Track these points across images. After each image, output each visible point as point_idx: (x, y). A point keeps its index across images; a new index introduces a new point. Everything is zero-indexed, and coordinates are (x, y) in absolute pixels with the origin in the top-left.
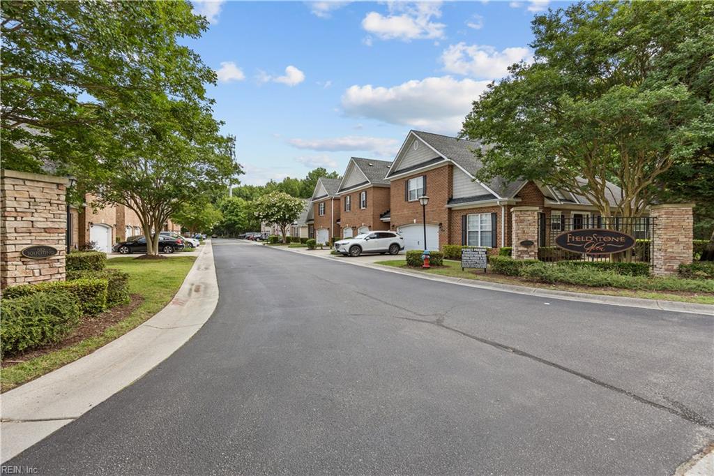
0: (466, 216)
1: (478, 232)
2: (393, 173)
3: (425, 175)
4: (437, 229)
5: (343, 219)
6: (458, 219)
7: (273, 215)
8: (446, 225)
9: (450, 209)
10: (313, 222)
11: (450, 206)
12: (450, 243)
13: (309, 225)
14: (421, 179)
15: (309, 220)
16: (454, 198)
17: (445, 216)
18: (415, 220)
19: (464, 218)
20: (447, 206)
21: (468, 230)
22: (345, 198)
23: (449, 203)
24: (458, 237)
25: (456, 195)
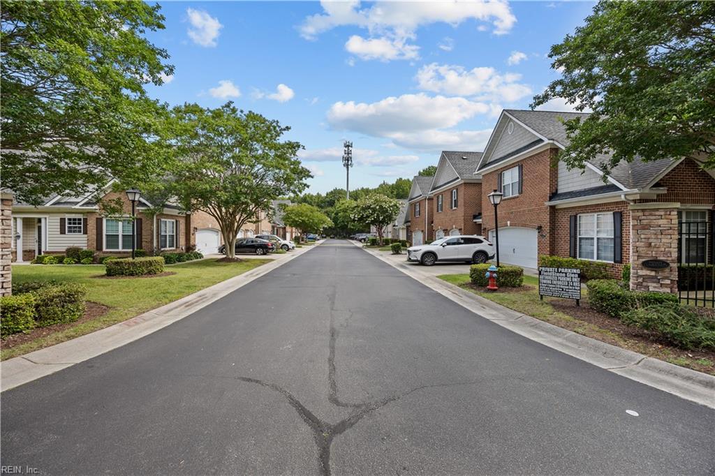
0: (576, 217)
1: (593, 239)
2: (484, 166)
3: (520, 165)
4: (535, 234)
5: (435, 221)
6: (564, 221)
7: (368, 217)
8: (547, 229)
9: (553, 208)
10: (409, 224)
11: (553, 203)
12: (552, 253)
13: (408, 227)
14: (516, 170)
15: (406, 222)
16: (559, 192)
17: (546, 218)
18: (509, 222)
19: (573, 218)
20: (548, 204)
21: (578, 237)
22: (438, 197)
23: (551, 199)
24: (564, 246)
25: (562, 189)
